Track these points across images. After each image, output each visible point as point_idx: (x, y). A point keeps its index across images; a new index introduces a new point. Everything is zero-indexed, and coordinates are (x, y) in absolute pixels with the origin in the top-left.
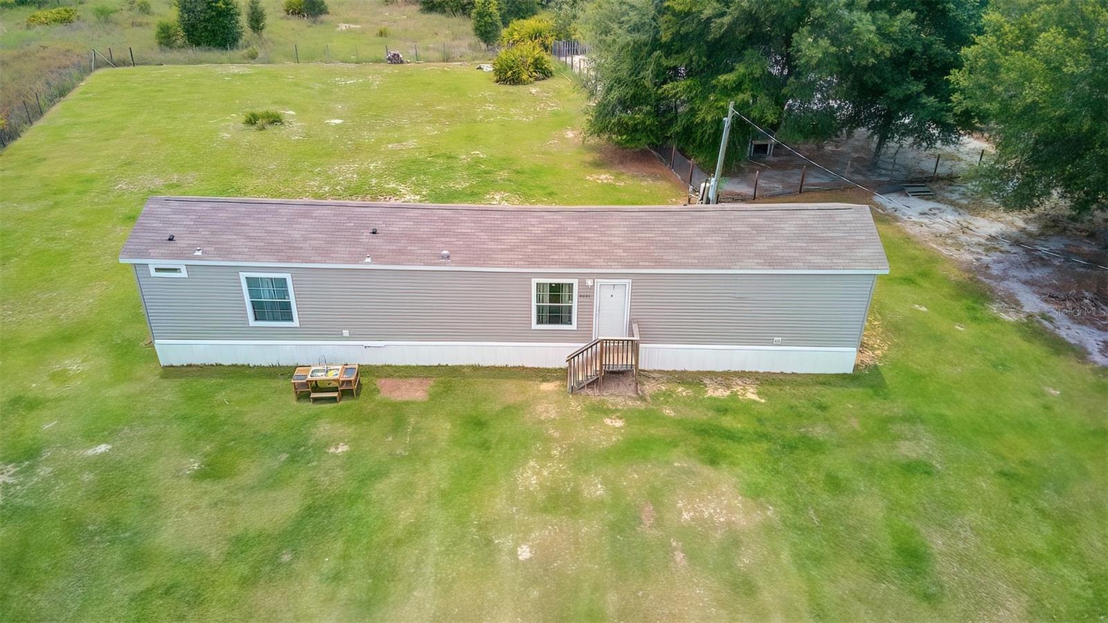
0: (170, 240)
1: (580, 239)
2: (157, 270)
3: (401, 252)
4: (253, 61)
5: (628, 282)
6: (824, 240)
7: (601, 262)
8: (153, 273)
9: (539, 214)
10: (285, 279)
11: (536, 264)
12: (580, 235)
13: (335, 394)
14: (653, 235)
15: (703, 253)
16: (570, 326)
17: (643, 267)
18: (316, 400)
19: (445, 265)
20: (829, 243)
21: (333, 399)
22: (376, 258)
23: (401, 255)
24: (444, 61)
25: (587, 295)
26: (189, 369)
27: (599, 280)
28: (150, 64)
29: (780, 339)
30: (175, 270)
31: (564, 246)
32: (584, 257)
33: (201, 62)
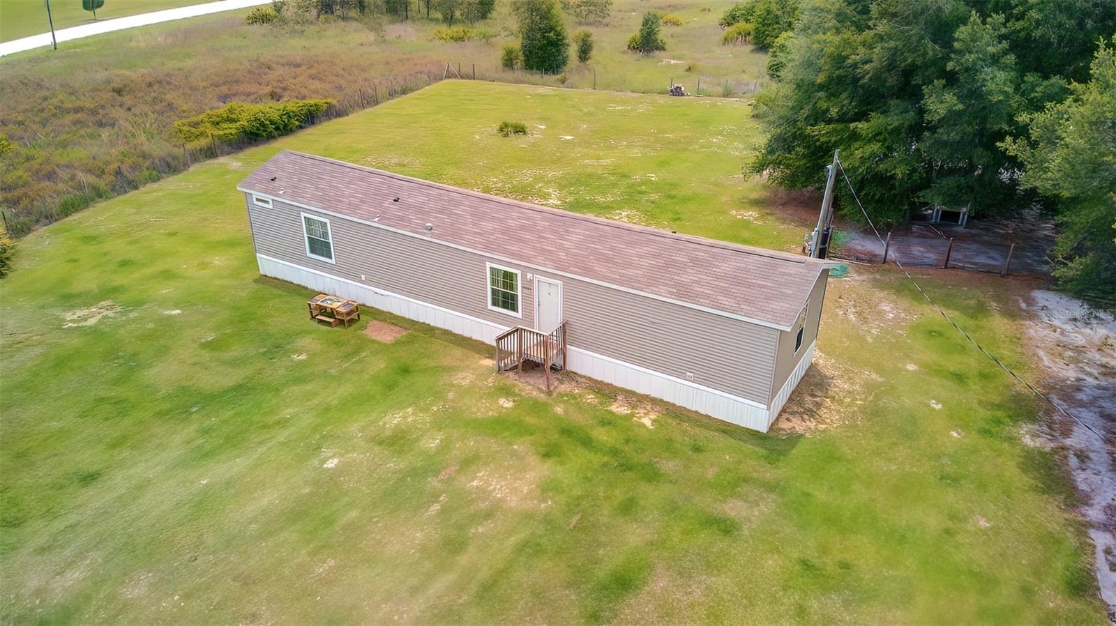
0: (272, 180)
1: (541, 237)
2: (257, 200)
3: (402, 219)
4: (561, 85)
5: (560, 283)
6: (750, 286)
7: (541, 259)
8: (255, 200)
9: (524, 211)
10: (326, 223)
11: (490, 250)
12: (541, 234)
13: (331, 320)
14: (600, 248)
15: (631, 272)
16: (516, 314)
17: (571, 272)
18: (321, 321)
19: (424, 234)
20: (752, 289)
21: (329, 324)
22: (383, 219)
23: (402, 221)
24: (724, 96)
25: (528, 287)
26: (274, 280)
27: (538, 276)
28: (486, 80)
29: (692, 374)
30: (267, 202)
31: (524, 241)
32: (532, 253)
33: (522, 82)
